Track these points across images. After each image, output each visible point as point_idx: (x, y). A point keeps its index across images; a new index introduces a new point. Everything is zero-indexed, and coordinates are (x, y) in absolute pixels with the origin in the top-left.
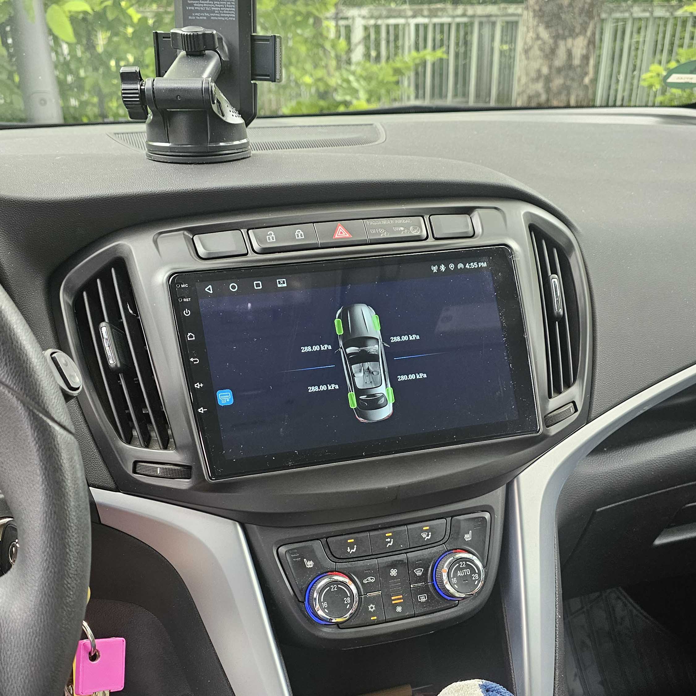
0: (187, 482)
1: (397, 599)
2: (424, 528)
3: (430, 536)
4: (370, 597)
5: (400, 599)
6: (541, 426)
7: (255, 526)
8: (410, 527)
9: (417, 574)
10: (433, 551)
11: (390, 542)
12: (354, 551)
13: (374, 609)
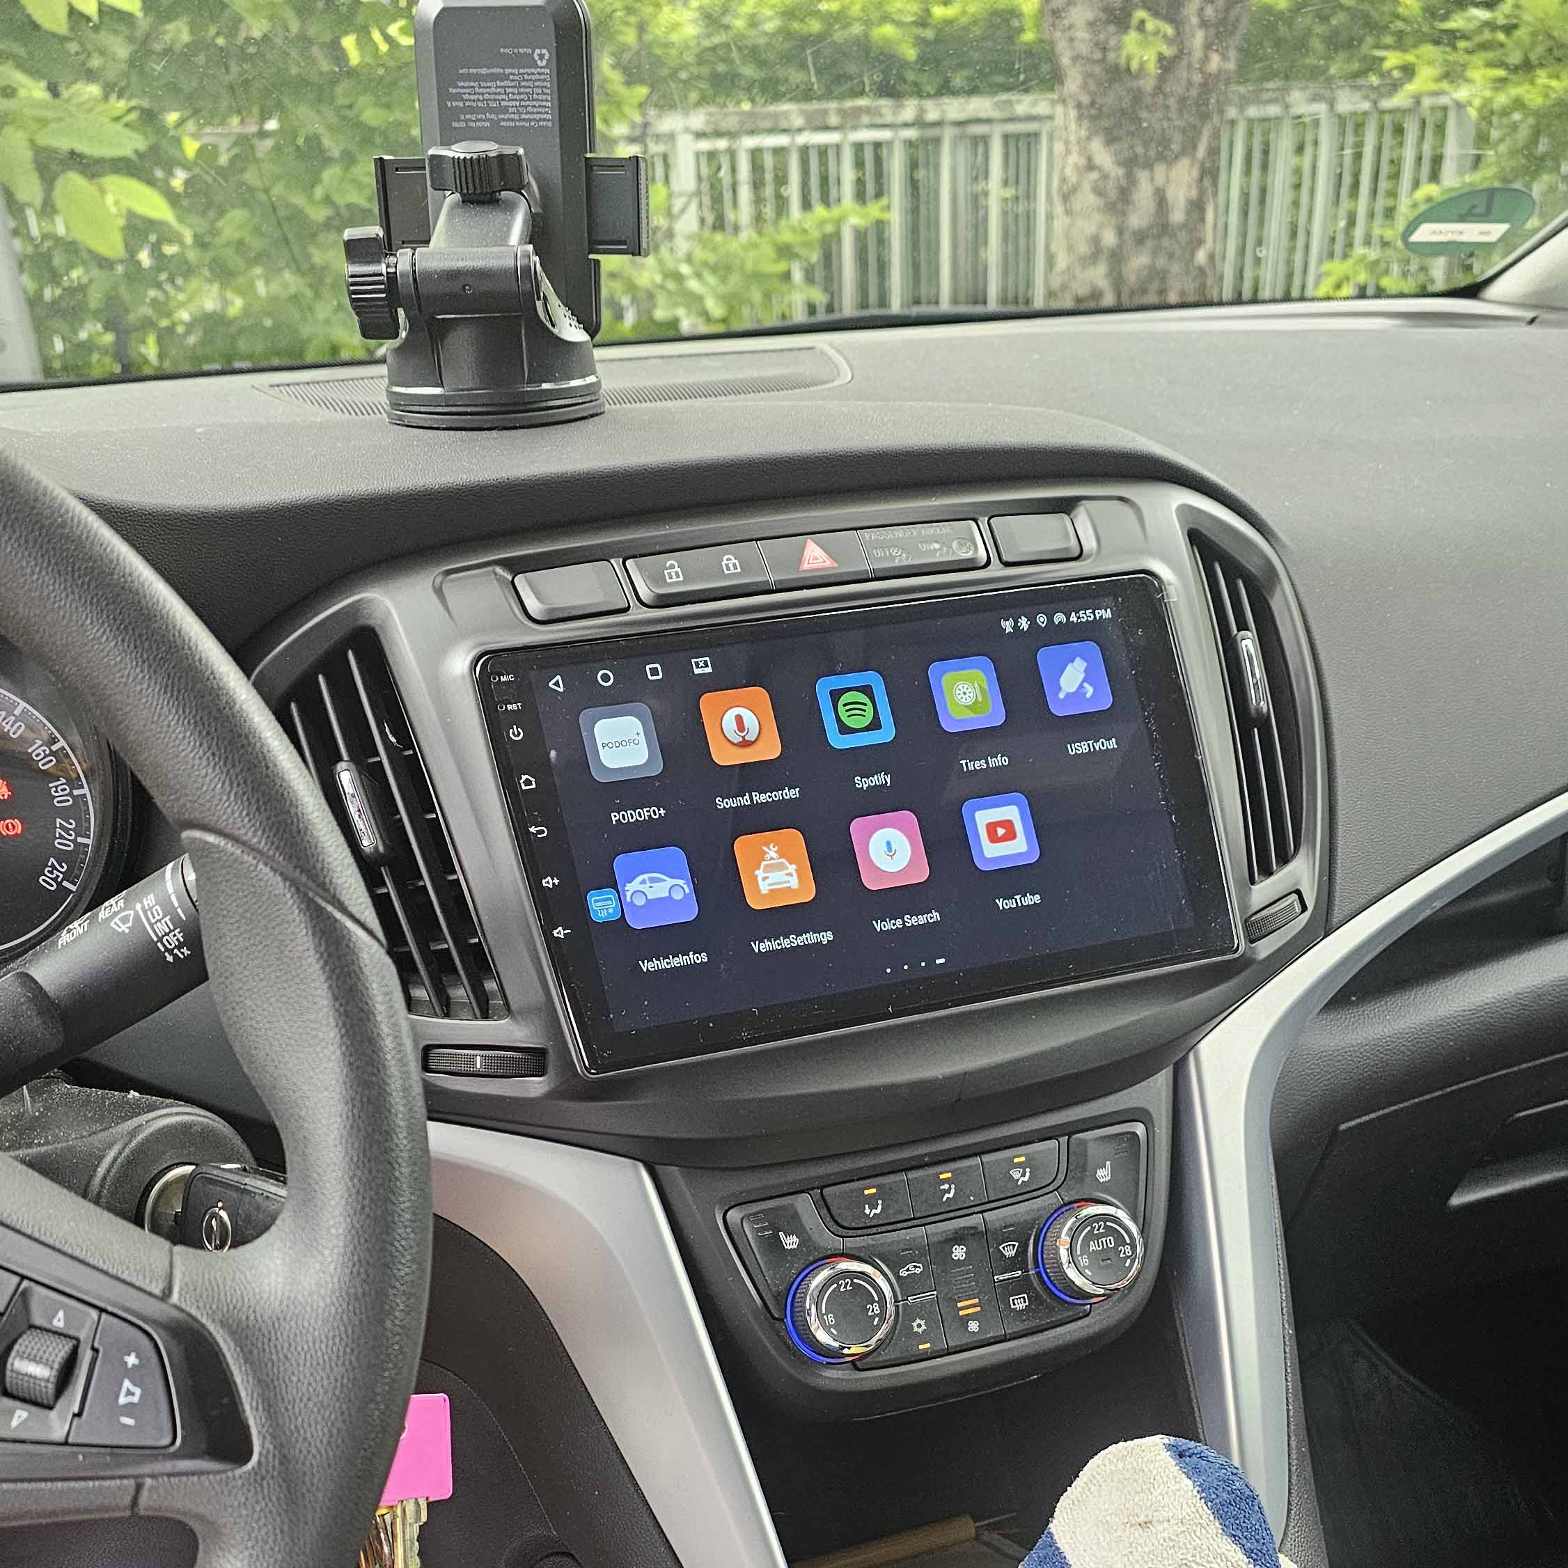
0: (540, 1083)
1: (968, 1307)
2: (1016, 1160)
3: (1028, 1175)
4: (914, 1305)
5: (974, 1306)
6: (1240, 939)
7: (675, 1169)
8: (986, 1158)
9: (1007, 1254)
10: (1035, 1207)
11: (948, 1191)
12: (878, 1211)
13: (924, 1327)
